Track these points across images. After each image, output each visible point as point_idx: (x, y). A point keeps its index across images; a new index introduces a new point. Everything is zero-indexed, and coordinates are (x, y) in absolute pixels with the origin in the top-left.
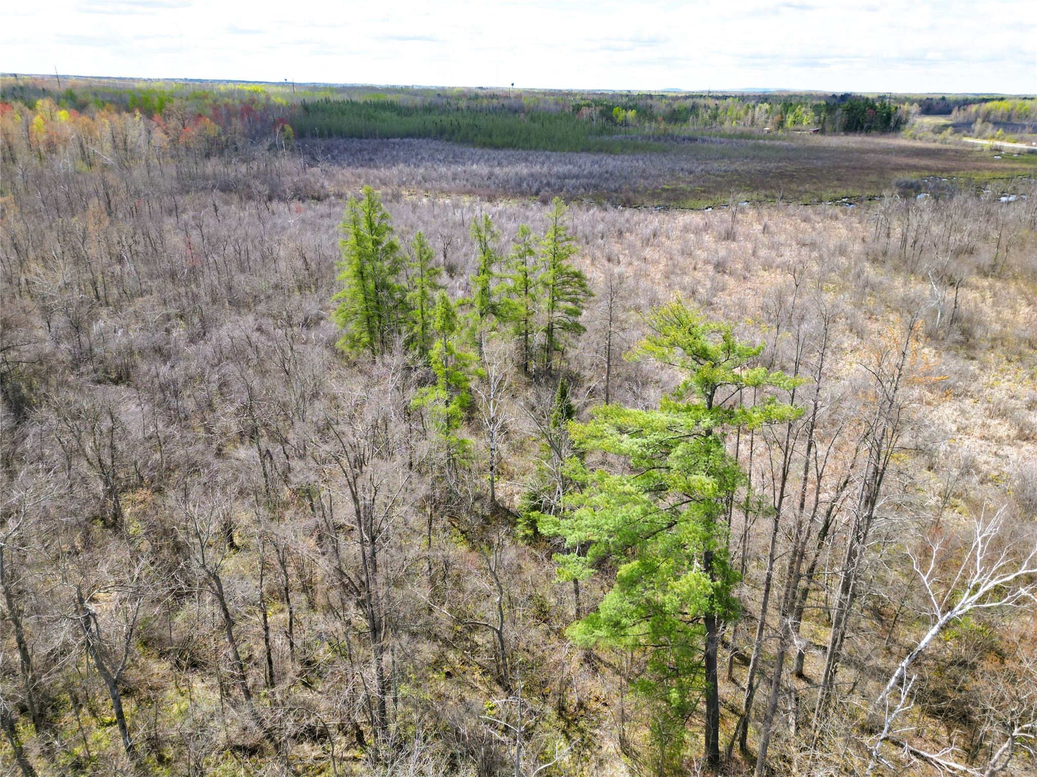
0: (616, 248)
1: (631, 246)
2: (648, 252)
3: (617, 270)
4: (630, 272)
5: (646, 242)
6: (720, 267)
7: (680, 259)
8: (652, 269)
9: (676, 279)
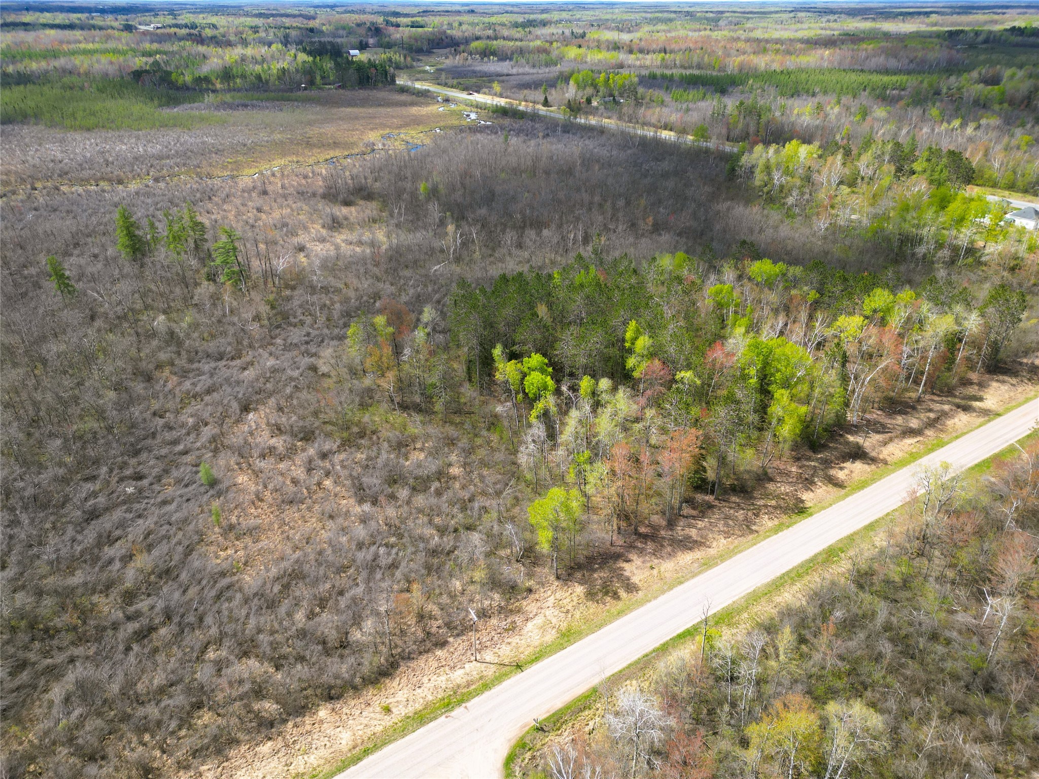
0: (210, 206)
1: (217, 204)
2: (225, 207)
3: (213, 217)
4: (219, 217)
5: (224, 201)
6: (259, 210)
7: (241, 208)
8: (229, 215)
9: (239, 218)
